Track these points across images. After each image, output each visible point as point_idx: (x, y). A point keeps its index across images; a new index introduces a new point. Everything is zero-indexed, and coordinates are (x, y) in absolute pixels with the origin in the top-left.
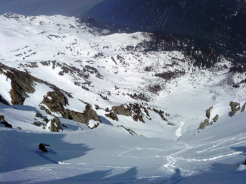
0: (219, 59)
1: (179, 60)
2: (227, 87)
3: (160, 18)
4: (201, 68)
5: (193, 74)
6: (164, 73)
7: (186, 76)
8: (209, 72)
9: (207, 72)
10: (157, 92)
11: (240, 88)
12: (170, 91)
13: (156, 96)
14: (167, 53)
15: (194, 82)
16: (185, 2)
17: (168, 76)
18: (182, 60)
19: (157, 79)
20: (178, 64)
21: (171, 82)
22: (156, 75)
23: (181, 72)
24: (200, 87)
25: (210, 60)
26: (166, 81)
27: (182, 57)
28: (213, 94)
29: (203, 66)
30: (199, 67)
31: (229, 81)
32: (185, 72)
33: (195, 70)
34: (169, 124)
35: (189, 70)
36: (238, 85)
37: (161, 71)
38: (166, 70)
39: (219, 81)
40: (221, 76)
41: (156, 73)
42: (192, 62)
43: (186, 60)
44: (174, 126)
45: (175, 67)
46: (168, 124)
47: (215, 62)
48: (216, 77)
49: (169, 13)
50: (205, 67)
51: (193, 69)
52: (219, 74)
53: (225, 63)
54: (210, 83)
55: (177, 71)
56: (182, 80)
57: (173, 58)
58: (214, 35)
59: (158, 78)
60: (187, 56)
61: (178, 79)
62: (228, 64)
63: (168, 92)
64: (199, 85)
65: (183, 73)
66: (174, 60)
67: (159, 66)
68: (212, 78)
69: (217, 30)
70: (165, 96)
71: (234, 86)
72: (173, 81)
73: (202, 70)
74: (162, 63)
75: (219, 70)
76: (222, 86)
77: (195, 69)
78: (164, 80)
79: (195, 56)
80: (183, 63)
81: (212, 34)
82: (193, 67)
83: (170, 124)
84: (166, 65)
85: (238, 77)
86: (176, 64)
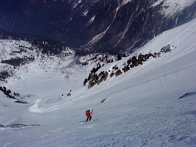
0: (64, 48)
1: (27, 48)
2: (77, 66)
4: (49, 55)
5: (43, 59)
6: (12, 59)
7: (36, 62)
8: (57, 57)
9: (55, 57)
10: (5, 79)
11: (89, 65)
12: (20, 78)
13: (4, 83)
14: (14, 41)
15: (44, 66)
17: (16, 62)
18: (30, 48)
19: (4, 65)
20: (26, 51)
21: (21, 68)
22: (3, 62)
23: (30, 59)
24: (51, 70)
25: (56, 48)
26: (15, 68)
27: (30, 46)
28: (65, 74)
29: (51, 53)
30: (47, 54)
31: (78, 63)
32: (34, 58)
33: (44, 57)
34: (18, 102)
35: (38, 57)
36: (87, 63)
37: (8, 58)
38: (13, 57)
39: (68, 64)
40: (69, 60)
41: (2, 60)
42: (40, 51)
43: (34, 48)
44: (26, 104)
45: (23, 54)
47: (61, 50)
48: (64, 62)
49: (15, 19)
50: (53, 54)
51: (41, 56)
52: (66, 59)
53: (69, 52)
54: (60, 67)
55: (25, 58)
56: (32, 66)
57: (20, 46)
58: (56, 36)
59: (5, 64)
60: (35, 46)
61: (28, 65)
62: (71, 51)
63: (18, 78)
64: (49, 69)
65: (32, 59)
66: (22, 48)
67: (5, 52)
68: (61, 62)
69: (58, 31)
70: (15, 82)
71: (83, 65)
72: (22, 67)
73: (50, 56)
74: (8, 50)
75: (66, 56)
76: (72, 67)
77: (44, 56)
78: (12, 67)
79: (41, 46)
80: (32, 51)
81: (54, 35)
82: (42, 55)
83: (20, 102)
84: (13, 52)
85: (84, 59)
86: (24, 51)
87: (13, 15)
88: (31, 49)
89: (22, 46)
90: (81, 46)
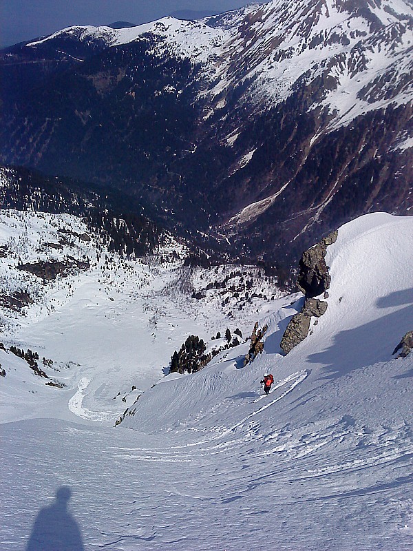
0: (163, 239)
1: (75, 234)
2: (181, 297)
3: (31, 140)
4: (125, 255)
5: (108, 268)
6: (41, 262)
7: (93, 273)
8: (142, 264)
9: (137, 266)
10: (22, 309)
11: (206, 300)
12: (53, 307)
13: (18, 317)
14: (48, 216)
15: (109, 286)
16: (88, 113)
17: (48, 270)
18: (81, 237)
19: (22, 276)
20: (72, 244)
21: (57, 285)
22: (21, 267)
23: (79, 263)
24: (124, 297)
25: (143, 239)
26: (44, 283)
27: (83, 229)
28: (151, 314)
29: (129, 252)
30: (121, 253)
31: (185, 286)
32: (90, 262)
33: (111, 260)
34: (51, 384)
35: (98, 260)
36: (202, 294)
37: (33, 258)
38: (43, 257)
39: (163, 285)
40: (167, 274)
41: (20, 262)
42: (105, 243)
43: (93, 237)
44: (64, 389)
45: (67, 250)
46: (49, 384)
47: (154, 243)
48: (157, 277)
49: (53, 131)
50: (133, 254)
51: (107, 258)
52: (162, 270)
53: (174, 249)
54: (145, 290)
55: (70, 260)
56: (82, 282)
57: (60, 230)
58: (150, 190)
59: (25, 273)
60: (94, 229)
61: (74, 278)
62: (179, 249)
63: (49, 308)
64: (120, 294)
65: (84, 266)
66: (64, 234)
67: (26, 245)
68: (149, 279)
69: (157, 179)
70: (42, 318)
71: (193, 296)
72: (61, 282)
73: (127, 262)
74: (35, 239)
75: (162, 261)
76: (170, 296)
77: (111, 258)
78: (40, 280)
79: (111, 231)
80: (85, 242)
81: (146, 187)
82: (108, 254)
83: (54, 385)
84: (45, 244)
85: (201, 278)
86: (68, 243)
87: (48, 119)
88: (83, 237)
89: (64, 231)
90: (211, 228)
